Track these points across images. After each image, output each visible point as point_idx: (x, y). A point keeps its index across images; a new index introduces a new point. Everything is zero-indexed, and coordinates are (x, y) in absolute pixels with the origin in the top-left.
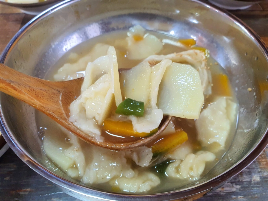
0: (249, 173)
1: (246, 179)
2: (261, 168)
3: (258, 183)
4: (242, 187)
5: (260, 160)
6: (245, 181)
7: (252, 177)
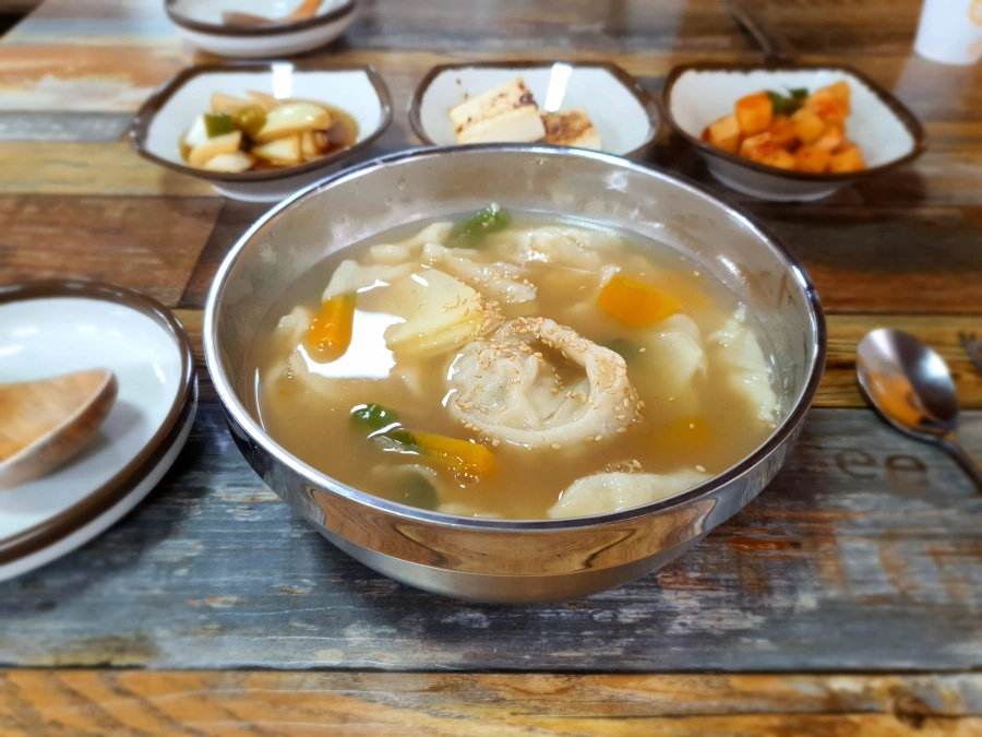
0: (792, 590)
1: (779, 601)
2: (821, 580)
3: (810, 613)
4: (768, 621)
5: (822, 563)
6: (778, 608)
7: (795, 600)
